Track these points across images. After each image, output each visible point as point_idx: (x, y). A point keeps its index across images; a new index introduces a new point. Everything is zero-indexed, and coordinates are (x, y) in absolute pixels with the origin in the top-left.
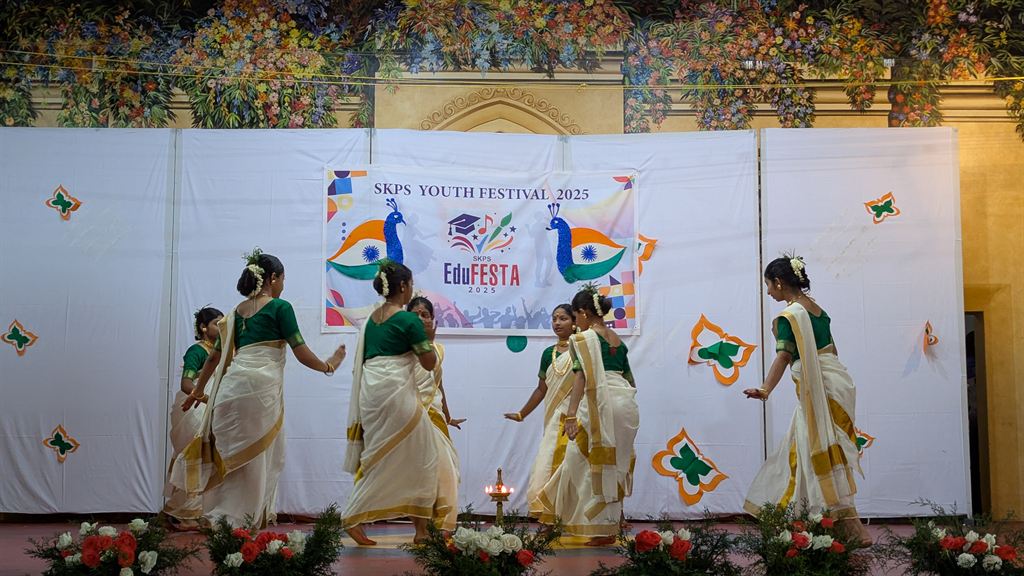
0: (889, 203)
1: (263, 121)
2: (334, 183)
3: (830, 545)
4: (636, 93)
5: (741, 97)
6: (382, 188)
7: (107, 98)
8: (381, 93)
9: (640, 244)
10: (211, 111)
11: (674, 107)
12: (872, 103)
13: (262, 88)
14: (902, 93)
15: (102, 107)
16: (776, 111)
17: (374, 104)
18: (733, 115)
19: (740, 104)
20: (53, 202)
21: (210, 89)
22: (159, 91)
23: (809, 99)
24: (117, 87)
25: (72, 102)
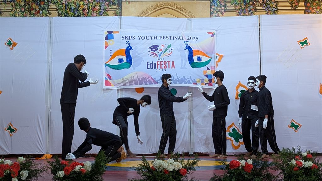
0: (306, 41)
1: (82, 15)
2: (107, 35)
3: (312, 166)
4: (214, 4)
5: (252, 5)
6: (125, 37)
7: (27, 7)
8: (124, 4)
9: (217, 57)
10: (64, 11)
11: (228, 8)
12: (299, 6)
13: (82, 3)
14: (309, 3)
15: (25, 10)
16: (264, 10)
17: (121, 9)
18: (249, 11)
19: (252, 7)
20: (7, 44)
21: (63, 4)
22: (45, 5)
23: (276, 5)
24: (30, 3)
25: (15, 9)
